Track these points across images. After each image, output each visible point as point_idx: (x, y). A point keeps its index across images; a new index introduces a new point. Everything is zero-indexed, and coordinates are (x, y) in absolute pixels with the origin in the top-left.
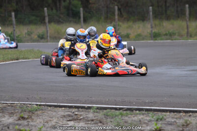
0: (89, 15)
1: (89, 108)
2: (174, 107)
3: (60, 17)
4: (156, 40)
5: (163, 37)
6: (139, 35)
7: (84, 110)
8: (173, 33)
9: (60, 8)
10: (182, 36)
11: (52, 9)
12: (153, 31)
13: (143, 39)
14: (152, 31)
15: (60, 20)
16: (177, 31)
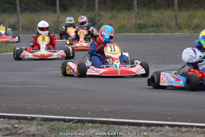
0: (70, 3)
1: (33, 119)
2: (135, 119)
4: (141, 32)
5: (149, 29)
6: (123, 26)
7: (26, 121)
8: (161, 24)
10: (171, 28)
12: (138, 22)
14: (136, 22)
15: (37, 8)
16: (165, 23)
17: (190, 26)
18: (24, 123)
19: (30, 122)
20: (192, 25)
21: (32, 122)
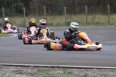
0: (29, 12)
3: (12, 13)
4: (68, 26)
6: (58, 24)
9: (11, 8)
10: (84, 24)
11: (7, 8)
13: (61, 26)
14: (66, 21)
15: (12, 15)
16: (80, 22)
17: (94, 23)
18: (24, 68)
19: (27, 68)
20: (95, 23)
21: (28, 68)
